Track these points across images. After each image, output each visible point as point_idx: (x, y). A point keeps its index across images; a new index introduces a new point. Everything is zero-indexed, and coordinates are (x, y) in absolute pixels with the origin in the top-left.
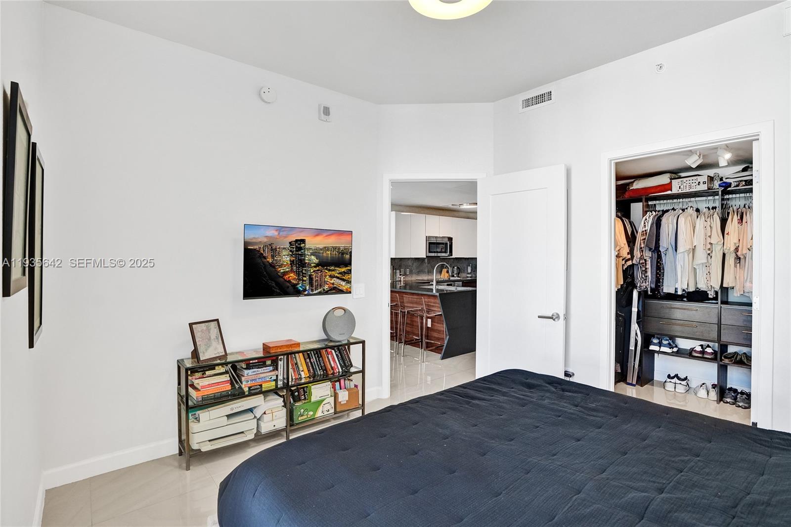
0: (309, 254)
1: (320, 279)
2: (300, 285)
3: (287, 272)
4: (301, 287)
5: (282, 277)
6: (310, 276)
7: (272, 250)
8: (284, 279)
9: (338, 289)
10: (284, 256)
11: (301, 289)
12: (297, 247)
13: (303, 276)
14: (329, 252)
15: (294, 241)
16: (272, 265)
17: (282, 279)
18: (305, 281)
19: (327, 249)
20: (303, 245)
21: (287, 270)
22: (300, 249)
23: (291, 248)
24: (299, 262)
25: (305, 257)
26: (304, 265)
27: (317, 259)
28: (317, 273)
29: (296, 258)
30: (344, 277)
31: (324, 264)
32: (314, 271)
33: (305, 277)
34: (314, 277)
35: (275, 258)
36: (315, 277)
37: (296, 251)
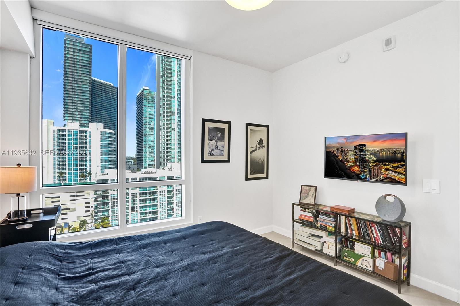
0: (369, 154)
1: (377, 171)
2: (362, 175)
3: (353, 166)
4: (362, 176)
5: (349, 169)
6: (370, 169)
7: (342, 151)
8: (350, 170)
9: (392, 178)
10: (350, 155)
11: (363, 178)
12: (359, 149)
13: (364, 169)
14: (384, 153)
15: (358, 146)
16: (342, 161)
17: (349, 171)
18: (366, 172)
19: (382, 150)
20: (364, 148)
21: (353, 164)
22: (362, 150)
23: (355, 150)
24: (361, 159)
25: (365, 156)
26: (365, 161)
27: (375, 157)
28: (375, 167)
29: (359, 157)
30: (396, 170)
31: (380, 161)
32: (372, 166)
33: (366, 169)
34: (372, 169)
35: (344, 157)
36: (374, 169)
37: (359, 152)
